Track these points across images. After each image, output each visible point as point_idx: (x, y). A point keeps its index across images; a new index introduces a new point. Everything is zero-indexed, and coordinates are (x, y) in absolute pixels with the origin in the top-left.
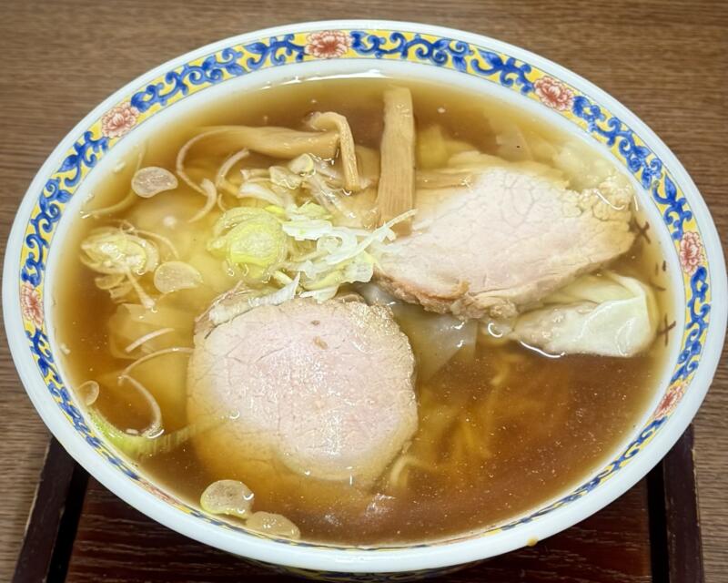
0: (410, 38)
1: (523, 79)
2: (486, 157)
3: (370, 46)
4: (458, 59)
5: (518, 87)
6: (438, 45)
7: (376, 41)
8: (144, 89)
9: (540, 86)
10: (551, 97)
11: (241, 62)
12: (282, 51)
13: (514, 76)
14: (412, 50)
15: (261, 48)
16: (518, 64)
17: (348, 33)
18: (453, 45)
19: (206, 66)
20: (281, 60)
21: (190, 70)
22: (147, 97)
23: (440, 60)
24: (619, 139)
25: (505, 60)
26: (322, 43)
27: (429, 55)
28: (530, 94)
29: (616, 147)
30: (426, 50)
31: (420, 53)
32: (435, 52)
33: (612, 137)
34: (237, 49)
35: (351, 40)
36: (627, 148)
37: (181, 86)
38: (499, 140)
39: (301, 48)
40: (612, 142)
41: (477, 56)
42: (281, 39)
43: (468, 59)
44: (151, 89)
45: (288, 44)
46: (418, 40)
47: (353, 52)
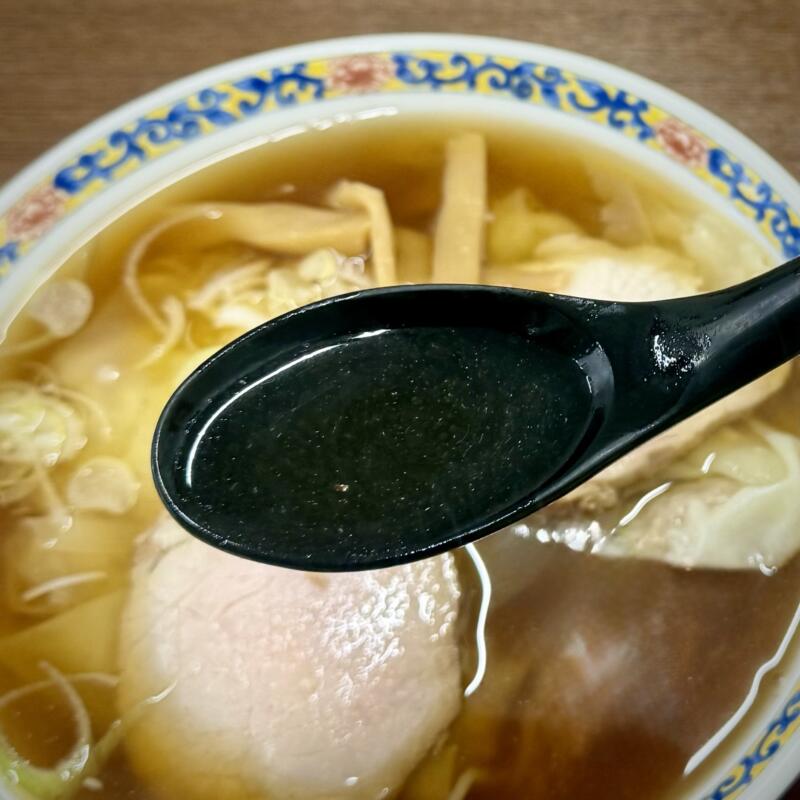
0: (477, 62)
1: (638, 121)
2: (589, 243)
3: (421, 73)
4: (549, 91)
5: (632, 131)
6: (518, 71)
7: (430, 67)
8: (75, 161)
9: (662, 132)
10: (677, 147)
11: (229, 106)
12: (290, 87)
13: (624, 115)
14: (483, 79)
15: (258, 85)
16: (631, 100)
17: (387, 58)
18: (540, 72)
19: (173, 117)
20: (290, 100)
21: (147, 126)
22: (80, 173)
23: (523, 92)
24: (771, 213)
25: (613, 93)
26: (351, 73)
27: (507, 85)
28: (650, 141)
29: (766, 224)
30: (501, 77)
31: (494, 83)
32: (516, 81)
33: (761, 210)
34: (221, 89)
35: (393, 67)
36: (782, 227)
37: (134, 150)
38: (606, 214)
39: (318, 82)
40: (761, 216)
41: (575, 87)
42: (287, 70)
43: (562, 91)
44: (87, 160)
45: (299, 76)
46: (490, 64)
47: (398, 83)
